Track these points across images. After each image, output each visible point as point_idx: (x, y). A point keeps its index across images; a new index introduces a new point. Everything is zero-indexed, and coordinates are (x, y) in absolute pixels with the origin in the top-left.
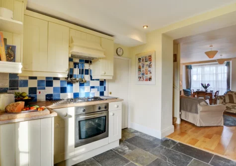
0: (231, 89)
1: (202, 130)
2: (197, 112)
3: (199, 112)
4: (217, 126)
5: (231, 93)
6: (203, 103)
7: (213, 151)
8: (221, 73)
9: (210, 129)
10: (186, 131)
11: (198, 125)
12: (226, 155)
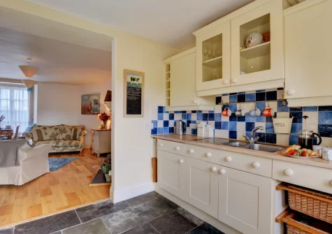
0: (35, 122)
1: (29, 188)
2: (16, 163)
3: (21, 162)
4: (43, 175)
5: (38, 128)
6: (26, 146)
7: (69, 207)
8: (19, 100)
9: (38, 181)
10: (5, 202)
11: (21, 183)
12: (84, 203)
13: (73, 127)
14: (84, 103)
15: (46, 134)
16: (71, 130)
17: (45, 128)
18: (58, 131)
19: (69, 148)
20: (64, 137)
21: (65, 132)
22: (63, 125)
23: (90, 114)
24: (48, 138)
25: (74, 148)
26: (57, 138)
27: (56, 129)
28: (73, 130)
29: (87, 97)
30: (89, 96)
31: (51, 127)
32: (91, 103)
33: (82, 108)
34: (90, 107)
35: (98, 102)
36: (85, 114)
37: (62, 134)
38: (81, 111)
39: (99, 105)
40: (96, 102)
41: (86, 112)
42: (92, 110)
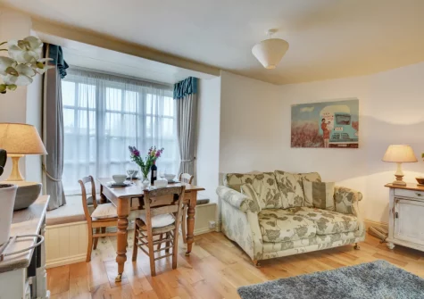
14: (300, 123)
17: (250, 181)
18: (275, 187)
20: (292, 202)
21: (291, 190)
22: (281, 173)
23: (322, 146)
24: (263, 205)
26: (279, 204)
27: (270, 182)
28: (308, 186)
30: (320, 106)
31: (259, 177)
32: (326, 122)
33: (292, 134)
34: (321, 132)
35: (352, 120)
36: (303, 146)
37: (286, 195)
38: (292, 139)
39: (356, 126)
40: (346, 120)
41: (308, 142)
42: (328, 137)
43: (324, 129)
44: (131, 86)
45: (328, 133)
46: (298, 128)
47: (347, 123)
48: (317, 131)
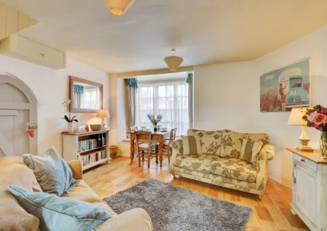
5: (192, 134)
13: (245, 136)
14: (266, 90)
15: (202, 144)
16: (242, 141)
17: (201, 135)
18: (219, 141)
19: (235, 182)
20: (229, 154)
21: (230, 145)
22: (227, 131)
23: (280, 110)
24: (205, 151)
25: (244, 184)
26: (218, 153)
27: (216, 137)
28: (245, 141)
29: (271, 77)
30: (278, 72)
31: (209, 133)
32: (283, 87)
33: (261, 101)
34: (279, 97)
35: (304, 82)
36: (268, 111)
37: (225, 148)
38: (261, 104)
39: (307, 88)
40: (298, 82)
41: (271, 107)
42: (284, 102)
43: (282, 94)
44: (168, 83)
45: (285, 97)
46: (264, 95)
47: (299, 85)
48: (277, 95)
